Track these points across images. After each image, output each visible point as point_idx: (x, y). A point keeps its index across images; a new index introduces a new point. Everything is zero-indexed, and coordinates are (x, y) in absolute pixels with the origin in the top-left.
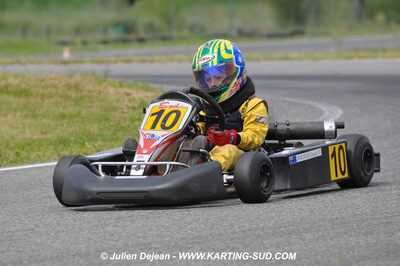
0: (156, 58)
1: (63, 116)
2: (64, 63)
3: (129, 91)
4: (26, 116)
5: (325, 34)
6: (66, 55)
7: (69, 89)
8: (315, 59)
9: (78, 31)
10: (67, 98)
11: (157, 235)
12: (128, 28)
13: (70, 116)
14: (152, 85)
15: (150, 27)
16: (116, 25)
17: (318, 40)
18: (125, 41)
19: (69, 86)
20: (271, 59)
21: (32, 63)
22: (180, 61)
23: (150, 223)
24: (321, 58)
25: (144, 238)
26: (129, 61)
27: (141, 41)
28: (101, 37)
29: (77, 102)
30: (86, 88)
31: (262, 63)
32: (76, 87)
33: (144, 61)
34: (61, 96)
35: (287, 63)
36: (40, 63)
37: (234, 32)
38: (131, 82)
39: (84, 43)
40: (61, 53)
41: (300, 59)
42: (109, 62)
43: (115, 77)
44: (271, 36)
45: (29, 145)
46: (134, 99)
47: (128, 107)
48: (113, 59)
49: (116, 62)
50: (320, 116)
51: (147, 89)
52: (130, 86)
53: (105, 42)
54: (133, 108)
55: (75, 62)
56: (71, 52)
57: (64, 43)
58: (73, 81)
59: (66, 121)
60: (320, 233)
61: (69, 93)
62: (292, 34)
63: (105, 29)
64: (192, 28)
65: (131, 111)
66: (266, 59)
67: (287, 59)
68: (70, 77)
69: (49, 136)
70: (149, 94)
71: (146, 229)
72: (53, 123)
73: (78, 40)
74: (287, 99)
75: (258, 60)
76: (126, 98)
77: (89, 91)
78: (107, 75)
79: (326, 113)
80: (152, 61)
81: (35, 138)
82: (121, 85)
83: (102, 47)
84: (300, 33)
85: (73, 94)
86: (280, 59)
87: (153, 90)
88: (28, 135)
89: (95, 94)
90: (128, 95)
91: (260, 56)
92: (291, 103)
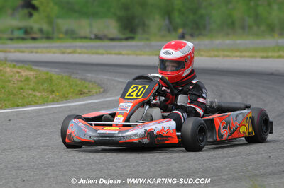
0: (39, 50)
3: (19, 71)
5: (147, 39)
8: (137, 55)
11: (27, 161)
12: (27, 31)
14: (34, 67)
15: (41, 31)
16: (20, 29)
17: (141, 43)
18: (23, 39)
20: (110, 54)
22: (54, 53)
23: (23, 153)
24: (141, 55)
25: (19, 162)
26: (23, 52)
27: (34, 39)
31: (105, 56)
33: (32, 52)
35: (120, 56)
37: (93, 36)
38: (20, 65)
41: (128, 55)
44: (112, 39)
46: (22, 76)
47: (18, 81)
48: (13, 50)
49: (15, 52)
51: (31, 70)
52: (19, 68)
53: (12, 39)
54: (21, 81)
60: (128, 163)
62: (127, 39)
63: (12, 32)
64: (67, 33)
65: (20, 83)
66: (107, 54)
67: (120, 54)
70: (32, 73)
71: (20, 157)
74: (116, 79)
75: (102, 54)
76: (17, 75)
80: (37, 52)
82: (15, 67)
83: (9, 42)
84: (132, 38)
86: (116, 54)
87: (35, 70)
90: (19, 72)
91: (104, 52)
92: (119, 82)
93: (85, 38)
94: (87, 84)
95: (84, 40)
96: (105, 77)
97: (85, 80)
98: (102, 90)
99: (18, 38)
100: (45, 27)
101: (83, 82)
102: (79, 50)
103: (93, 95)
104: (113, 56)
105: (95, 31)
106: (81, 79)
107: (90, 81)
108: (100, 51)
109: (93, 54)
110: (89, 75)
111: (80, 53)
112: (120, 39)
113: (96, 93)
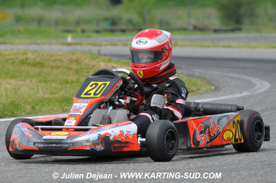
1: (67, 82)
2: (69, 44)
3: (115, 65)
4: (40, 81)
5: (258, 30)
6: (69, 39)
7: (72, 63)
9: (78, 23)
10: (70, 69)
12: (114, 22)
13: (72, 82)
15: (131, 22)
16: (106, 19)
18: (112, 31)
19: (71, 61)
20: (219, 46)
21: (44, 44)
24: (255, 47)
26: (115, 45)
27: (123, 31)
28: (95, 28)
29: (77, 72)
30: (84, 62)
31: (212, 49)
32: (77, 61)
34: (66, 68)
35: (230, 50)
36: (50, 44)
37: (191, 27)
38: (116, 59)
39: (83, 31)
40: (66, 37)
41: (239, 47)
42: (100, 45)
43: (105, 55)
44: (216, 31)
45: (41, 101)
48: (104, 43)
49: (106, 45)
50: (254, 87)
52: (116, 62)
53: (98, 32)
55: (76, 44)
56: (73, 37)
57: (68, 31)
58: (74, 57)
59: (69, 85)
60: (253, 171)
61: (72, 66)
62: (233, 30)
63: (98, 23)
64: (161, 23)
66: (215, 46)
67: (229, 47)
68: (73, 54)
69: (57, 96)
72: (59, 87)
73: (79, 29)
74: (230, 75)
75: (209, 47)
77: (86, 64)
78: (99, 54)
79: (258, 86)
81: (46, 96)
82: (110, 61)
83: (95, 35)
84: (240, 29)
85: (74, 66)
86: (224, 47)
88: (41, 94)
89: (90, 67)
91: (210, 44)
92: (233, 78)
93: (184, 29)
94: (194, 80)
95: (182, 32)
96: (216, 73)
97: (193, 76)
98: (213, 88)
99: (106, 31)
100: (135, 18)
101: (191, 78)
102: (181, 43)
103: (202, 94)
104: (223, 50)
105: (193, 22)
106: (189, 75)
107: (199, 78)
108: (205, 43)
109: (198, 46)
110: (197, 70)
111: (182, 46)
112: (226, 31)
113: (206, 91)
